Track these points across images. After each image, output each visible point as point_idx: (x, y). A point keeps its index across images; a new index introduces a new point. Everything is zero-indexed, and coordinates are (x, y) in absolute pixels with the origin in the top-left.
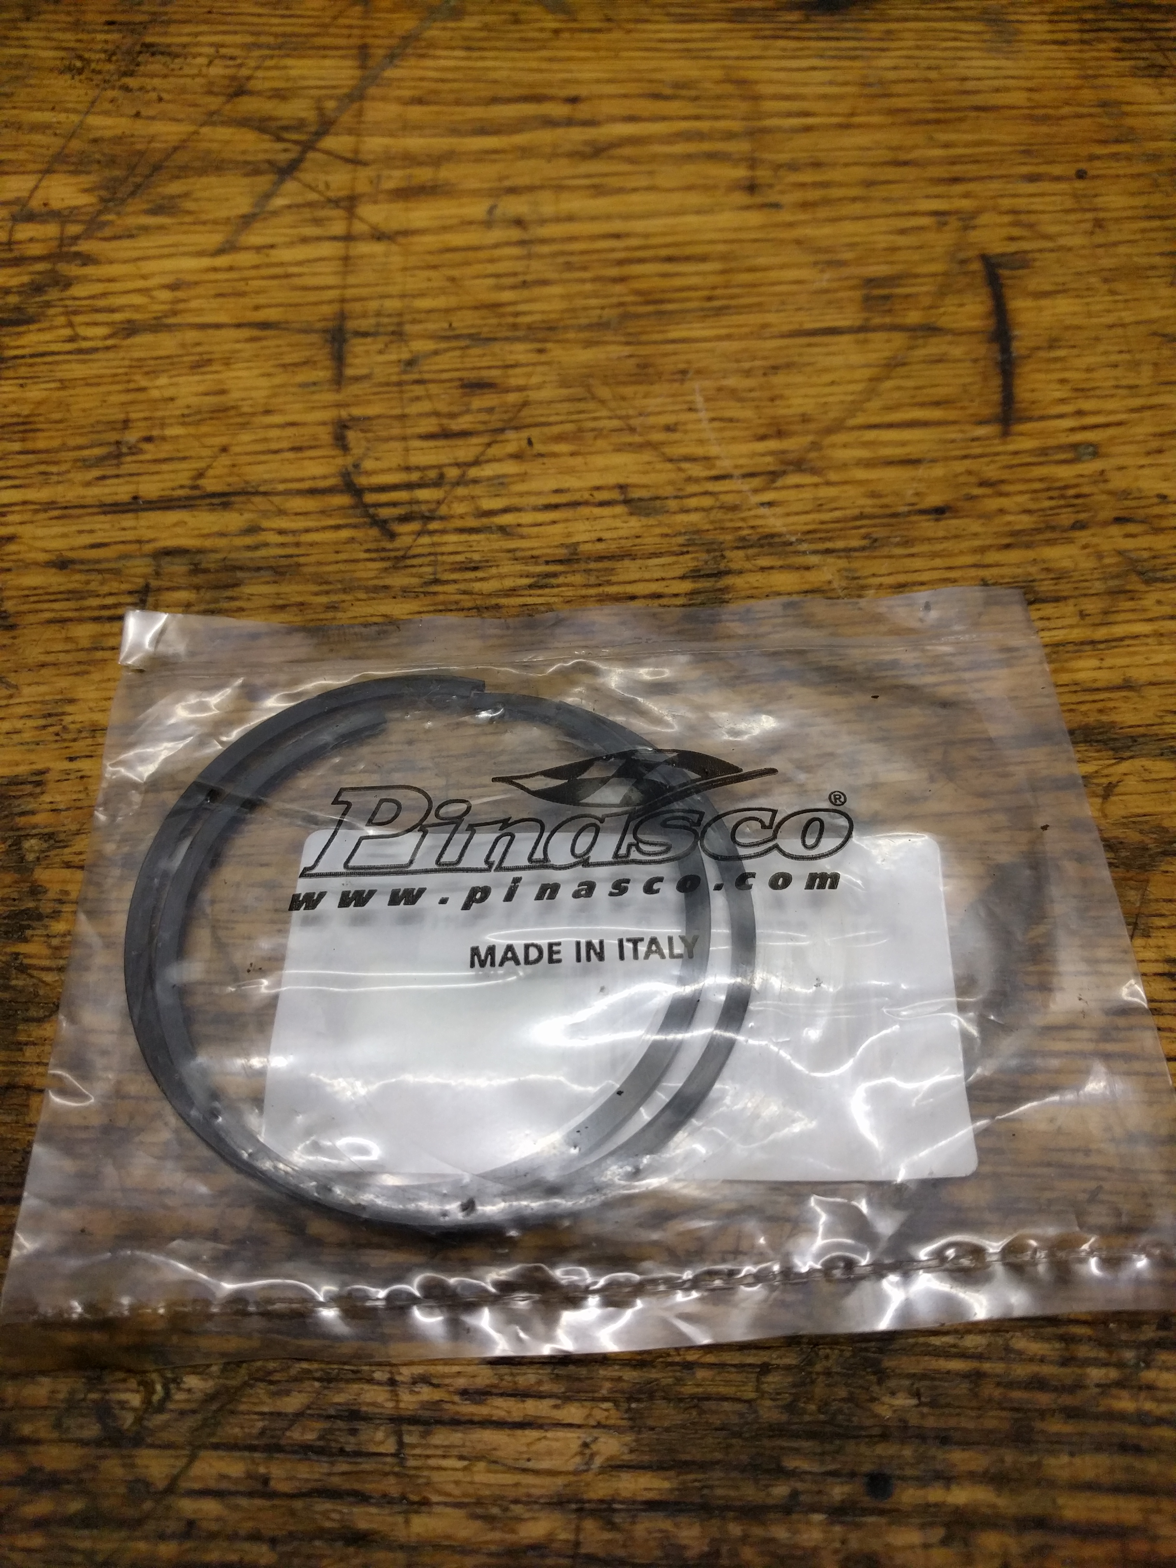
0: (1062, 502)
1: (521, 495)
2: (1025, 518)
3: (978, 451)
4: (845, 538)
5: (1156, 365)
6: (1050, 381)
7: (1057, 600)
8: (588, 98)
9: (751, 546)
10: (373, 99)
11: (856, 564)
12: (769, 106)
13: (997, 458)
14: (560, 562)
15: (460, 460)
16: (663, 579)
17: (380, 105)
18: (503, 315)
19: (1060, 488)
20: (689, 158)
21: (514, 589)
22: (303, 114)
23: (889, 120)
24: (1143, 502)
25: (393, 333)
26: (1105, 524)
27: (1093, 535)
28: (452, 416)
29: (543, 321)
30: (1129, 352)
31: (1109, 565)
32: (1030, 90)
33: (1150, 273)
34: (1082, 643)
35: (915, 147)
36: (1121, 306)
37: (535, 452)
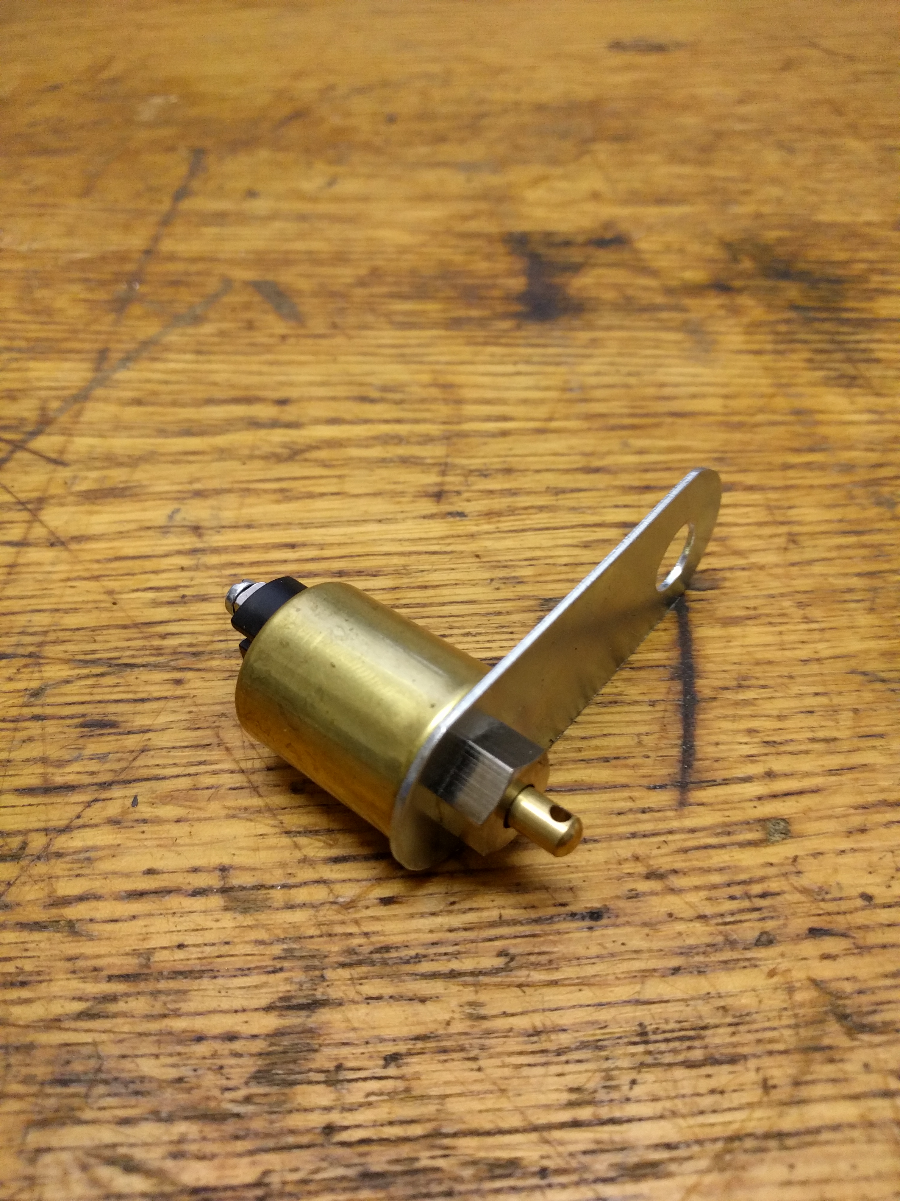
0: (746, 904)
1: (106, 875)
2: (698, 927)
3: (648, 827)
4: (476, 954)
5: (856, 711)
6: (738, 731)
7: (733, 1060)
8: (300, 400)
9: (360, 963)
10: (98, 400)
11: (483, 996)
12: (470, 410)
13: (670, 837)
14: (125, 978)
15: (52, 824)
16: (244, 1011)
17: (101, 406)
18: (151, 636)
19: (743, 882)
20: (383, 462)
21: (58, 1020)
22: (26, 414)
23: (585, 425)
24: (844, 906)
25: (30, 655)
26: (798, 938)
27: (783, 955)
28: (60, 763)
29: (190, 645)
30: (825, 694)
31: (802, 1005)
32: (726, 397)
33: (848, 596)
34: (767, 1136)
35: (609, 453)
36: (816, 636)
37: (137, 816)
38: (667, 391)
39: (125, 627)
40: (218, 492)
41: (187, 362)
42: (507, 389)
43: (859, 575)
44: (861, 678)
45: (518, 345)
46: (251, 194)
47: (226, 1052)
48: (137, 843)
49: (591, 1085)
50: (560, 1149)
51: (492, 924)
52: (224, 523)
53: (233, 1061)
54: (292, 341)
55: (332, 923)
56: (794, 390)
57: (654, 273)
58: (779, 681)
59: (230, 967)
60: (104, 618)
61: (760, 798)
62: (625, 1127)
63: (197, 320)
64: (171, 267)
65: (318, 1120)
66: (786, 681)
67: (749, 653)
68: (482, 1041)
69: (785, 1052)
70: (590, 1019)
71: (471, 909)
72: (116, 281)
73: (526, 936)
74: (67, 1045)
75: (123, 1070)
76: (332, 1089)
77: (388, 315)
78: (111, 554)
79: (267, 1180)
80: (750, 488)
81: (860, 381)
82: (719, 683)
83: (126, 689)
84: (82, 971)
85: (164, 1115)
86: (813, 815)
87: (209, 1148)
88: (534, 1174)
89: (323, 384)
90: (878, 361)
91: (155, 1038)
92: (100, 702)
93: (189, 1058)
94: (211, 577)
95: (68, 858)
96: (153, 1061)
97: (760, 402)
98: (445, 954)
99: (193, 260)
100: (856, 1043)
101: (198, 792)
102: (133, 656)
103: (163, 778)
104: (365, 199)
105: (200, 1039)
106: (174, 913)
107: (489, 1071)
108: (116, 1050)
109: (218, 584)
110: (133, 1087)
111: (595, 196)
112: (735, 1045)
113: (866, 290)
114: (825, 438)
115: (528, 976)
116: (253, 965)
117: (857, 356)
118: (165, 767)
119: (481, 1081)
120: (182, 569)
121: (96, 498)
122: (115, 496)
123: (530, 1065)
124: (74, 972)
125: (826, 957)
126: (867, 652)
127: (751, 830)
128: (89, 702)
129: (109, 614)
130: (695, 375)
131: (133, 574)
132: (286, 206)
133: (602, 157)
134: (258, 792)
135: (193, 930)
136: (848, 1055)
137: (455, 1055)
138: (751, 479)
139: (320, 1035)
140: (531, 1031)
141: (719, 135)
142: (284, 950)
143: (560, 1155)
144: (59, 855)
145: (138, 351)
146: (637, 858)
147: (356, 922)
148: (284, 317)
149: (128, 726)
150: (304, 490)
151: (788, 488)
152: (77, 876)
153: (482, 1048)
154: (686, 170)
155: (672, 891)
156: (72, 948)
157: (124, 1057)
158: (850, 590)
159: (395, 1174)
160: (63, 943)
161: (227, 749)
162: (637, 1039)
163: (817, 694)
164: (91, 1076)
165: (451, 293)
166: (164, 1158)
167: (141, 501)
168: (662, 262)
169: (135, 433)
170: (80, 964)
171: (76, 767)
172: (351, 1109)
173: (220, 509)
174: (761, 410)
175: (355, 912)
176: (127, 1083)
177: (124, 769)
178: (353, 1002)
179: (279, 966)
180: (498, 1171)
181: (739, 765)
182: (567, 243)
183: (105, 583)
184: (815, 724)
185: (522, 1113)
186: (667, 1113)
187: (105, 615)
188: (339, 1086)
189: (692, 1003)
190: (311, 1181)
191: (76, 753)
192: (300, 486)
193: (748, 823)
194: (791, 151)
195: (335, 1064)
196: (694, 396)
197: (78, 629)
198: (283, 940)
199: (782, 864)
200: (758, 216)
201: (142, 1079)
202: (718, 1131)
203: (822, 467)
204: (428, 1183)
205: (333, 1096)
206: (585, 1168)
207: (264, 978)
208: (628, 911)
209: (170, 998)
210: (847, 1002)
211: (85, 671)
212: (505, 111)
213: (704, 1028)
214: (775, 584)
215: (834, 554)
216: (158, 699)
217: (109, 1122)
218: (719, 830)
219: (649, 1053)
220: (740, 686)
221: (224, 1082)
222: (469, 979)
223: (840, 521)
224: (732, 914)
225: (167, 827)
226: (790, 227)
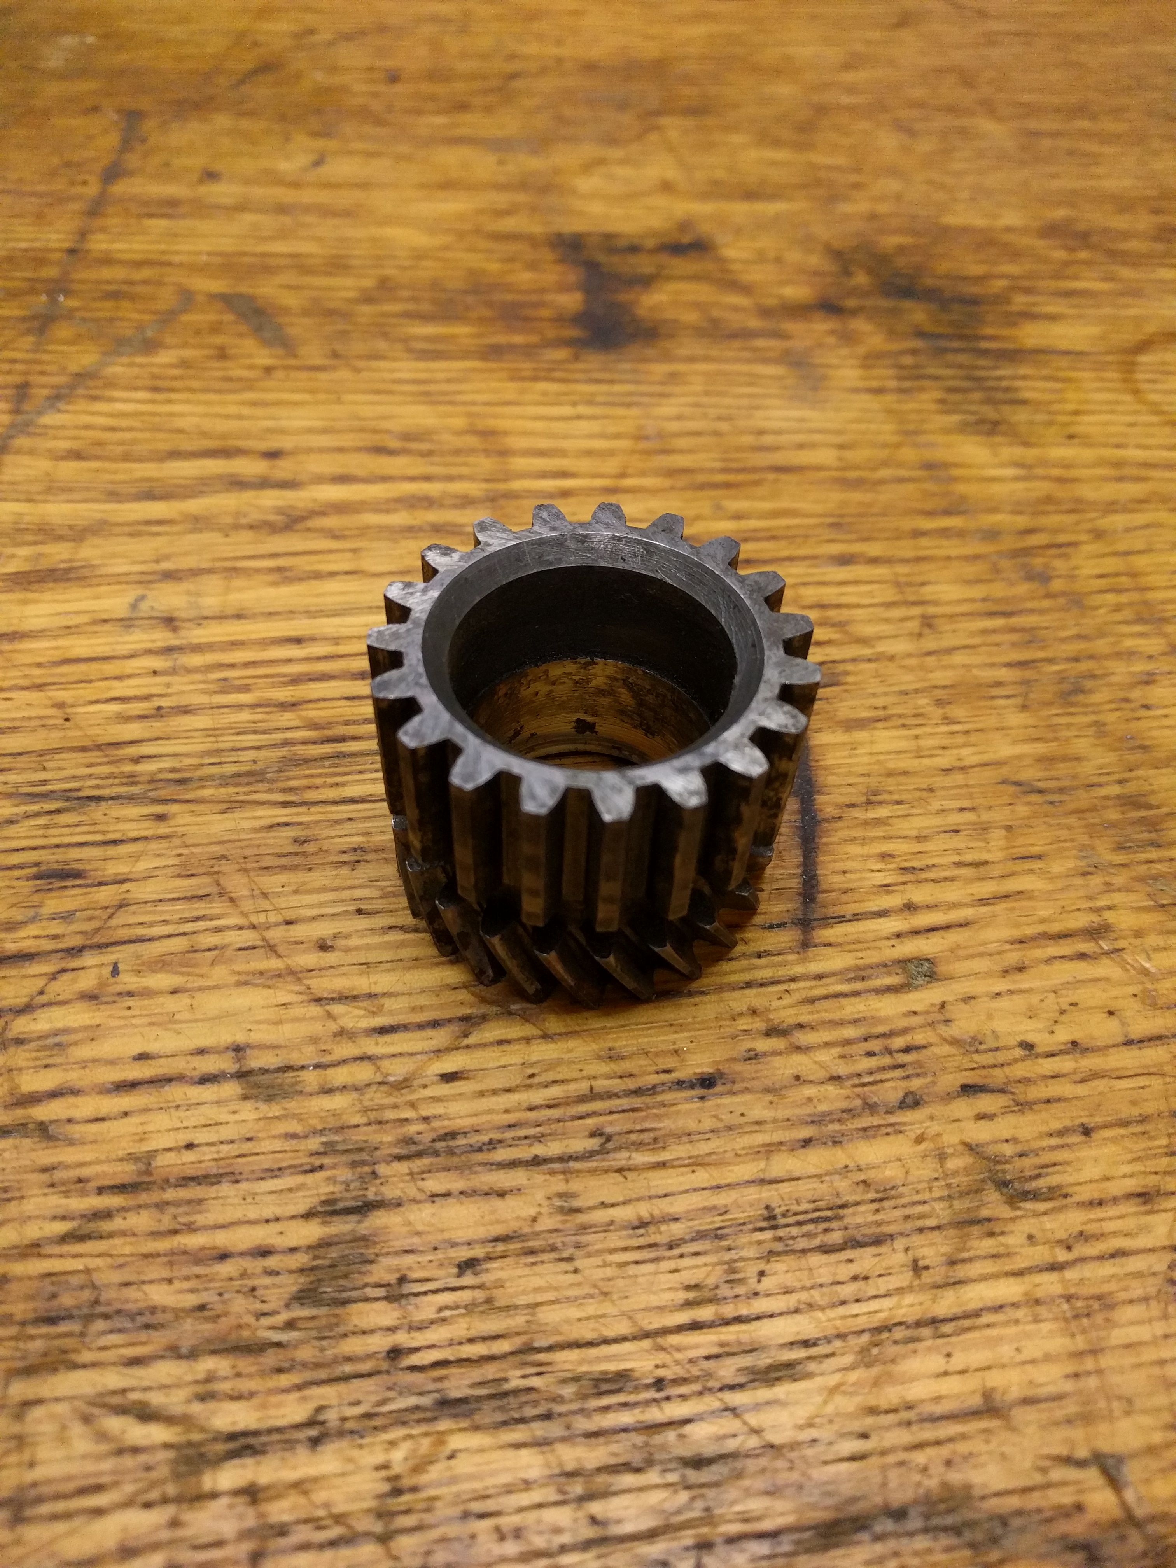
38: (768, 440)
39: (84, 749)
40: (196, 573)
41: (139, 401)
42: (566, 437)
43: (1009, 665)
44: (1012, 789)
45: (576, 381)
46: (211, 176)
47: (259, 1270)
48: (122, 1022)
49: (711, 1281)
50: (678, 1356)
51: (582, 1099)
52: (206, 613)
53: (267, 1281)
54: (280, 374)
55: (381, 1108)
56: (923, 439)
57: (746, 289)
58: (918, 794)
59: (256, 1168)
60: (54, 738)
61: (898, 936)
62: (755, 1324)
63: (150, 346)
64: (107, 273)
65: (380, 1343)
66: (925, 794)
67: (878, 762)
68: (577, 1238)
69: (938, 1228)
70: (707, 1204)
71: (555, 1082)
72: (33, 291)
73: (623, 1111)
74: (50, 1275)
75: (127, 1301)
76: (395, 1305)
77: (406, 340)
78: (57, 655)
79: (321, 1418)
80: (874, 561)
81: (1003, 428)
82: (847, 800)
83: (92, 828)
84: (63, 1184)
85: (184, 1351)
86: (961, 952)
87: (246, 1385)
88: (647, 1387)
89: (325, 431)
90: (1024, 402)
91: (165, 1259)
92: (58, 846)
93: (210, 1281)
94: (193, 683)
95: (33, 1045)
96: (165, 1287)
97: (883, 454)
98: (526, 1137)
99: (138, 264)
100: (1019, 1213)
101: (197, 955)
102: (97, 787)
103: (151, 940)
104: (364, 186)
105: (224, 1256)
106: (178, 1106)
107: (587, 1272)
108: (117, 1277)
109: (204, 692)
110: (141, 1320)
111: (667, 187)
112: (879, 1224)
113: (1008, 314)
114: (963, 498)
115: (630, 1158)
116: (284, 1164)
117: (999, 396)
118: (151, 925)
119: (579, 1284)
120: (155, 673)
121: (30, 583)
122: (55, 581)
123: (637, 1262)
124: (52, 1185)
125: (981, 1117)
126: (1020, 757)
127: (889, 974)
128: (43, 847)
129: (61, 734)
130: (802, 420)
131: (90, 681)
132: (258, 192)
133: (673, 135)
134: (276, 952)
135: (205, 1126)
136: (1010, 1227)
137: (545, 1257)
138: (874, 549)
139: (375, 1243)
140: (636, 1223)
141: (821, 110)
142: (323, 1143)
143: (677, 1362)
144: (19, 1042)
145: (72, 387)
146: (754, 1012)
147: (413, 1105)
148: (266, 343)
149: (98, 876)
150: (308, 568)
151: (919, 560)
152: (46, 1066)
153: (578, 1246)
154: (781, 155)
155: (798, 1049)
156: (48, 1156)
157: (127, 1284)
158: (999, 684)
159: (479, 1399)
160: (33, 1150)
161: (232, 900)
162: (764, 1224)
163: (962, 810)
164: (86, 1311)
165: (487, 313)
166: (189, 1401)
167: (90, 586)
168: (755, 275)
169: (75, 496)
170: (59, 1175)
171: (33, 930)
172: (421, 1327)
173: (198, 594)
174: (885, 464)
175: (412, 1092)
176: (132, 1316)
177: (97, 930)
178: (415, 1201)
179: (317, 1163)
180: (604, 1387)
181: (872, 897)
182: (634, 249)
183: (51, 694)
184: (962, 845)
185: (630, 1318)
186: (802, 1306)
187: (56, 735)
188: (403, 1302)
189: (827, 1178)
190: (376, 1414)
191: (31, 913)
192: (304, 564)
193: (885, 966)
194: (912, 133)
195: (397, 1275)
196: (801, 446)
197: (20, 754)
198: (322, 1132)
199: (927, 1013)
200: (873, 217)
201: (153, 1310)
202: (862, 1322)
203: (961, 534)
204: (521, 1406)
205: (397, 1314)
206: (709, 1375)
207: (300, 1179)
208: (746, 1075)
209: (181, 1210)
210: (1007, 1167)
211: (35, 808)
212: (544, 71)
213: (843, 1206)
214: (909, 677)
215: (977, 641)
216: (136, 840)
217: (113, 1364)
218: (852, 975)
219: (780, 1239)
220: (869, 803)
221: (259, 1306)
222: (557, 1166)
223: (984, 600)
224: (871, 1073)
225: (161, 1000)
226: (914, 232)
